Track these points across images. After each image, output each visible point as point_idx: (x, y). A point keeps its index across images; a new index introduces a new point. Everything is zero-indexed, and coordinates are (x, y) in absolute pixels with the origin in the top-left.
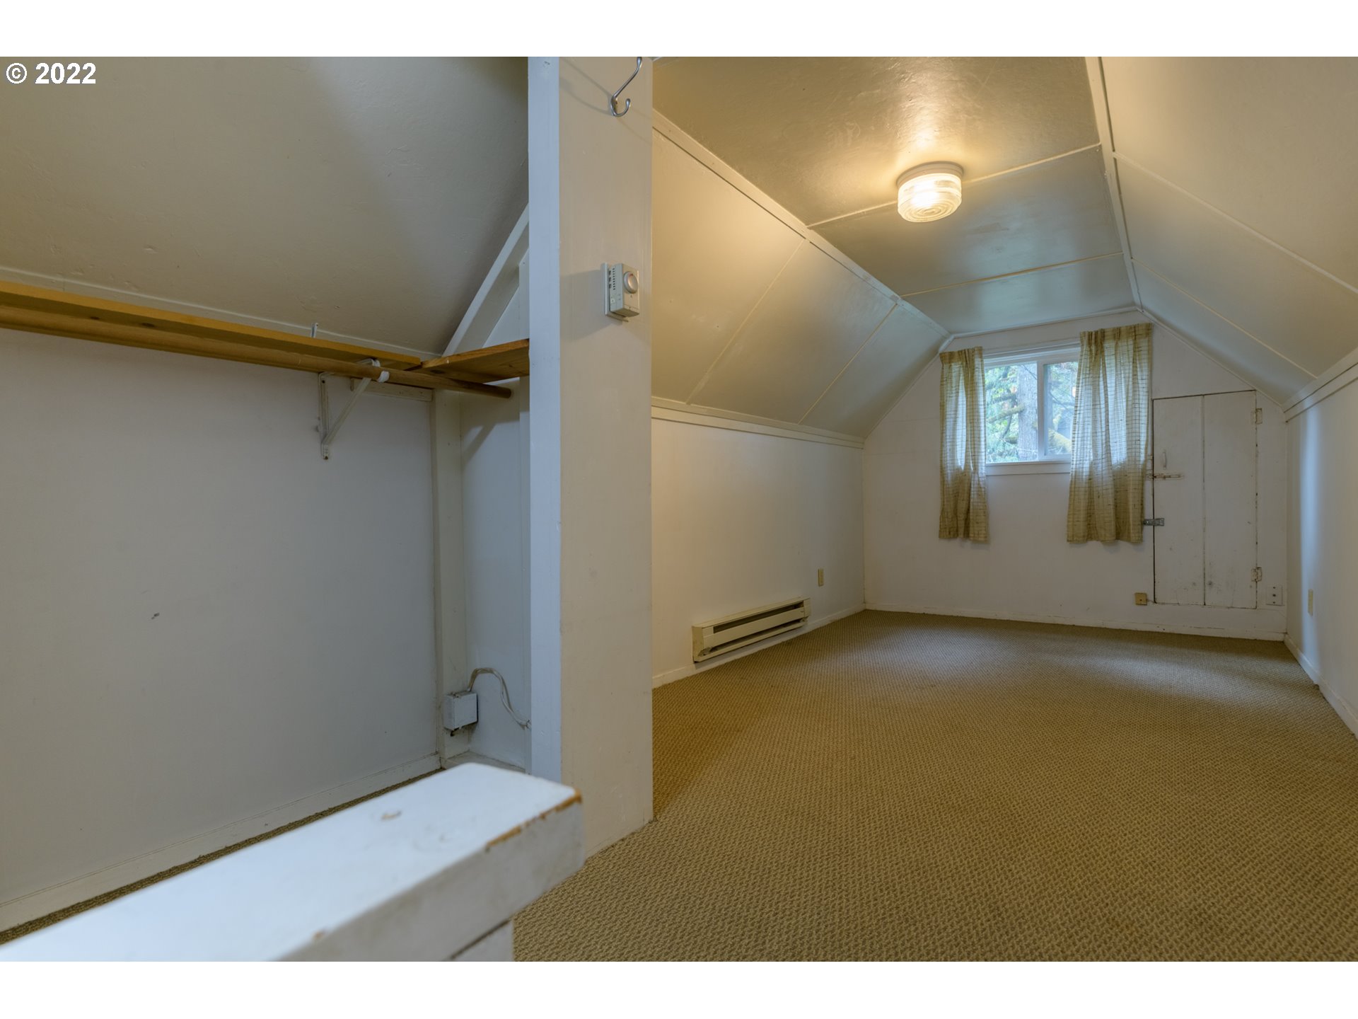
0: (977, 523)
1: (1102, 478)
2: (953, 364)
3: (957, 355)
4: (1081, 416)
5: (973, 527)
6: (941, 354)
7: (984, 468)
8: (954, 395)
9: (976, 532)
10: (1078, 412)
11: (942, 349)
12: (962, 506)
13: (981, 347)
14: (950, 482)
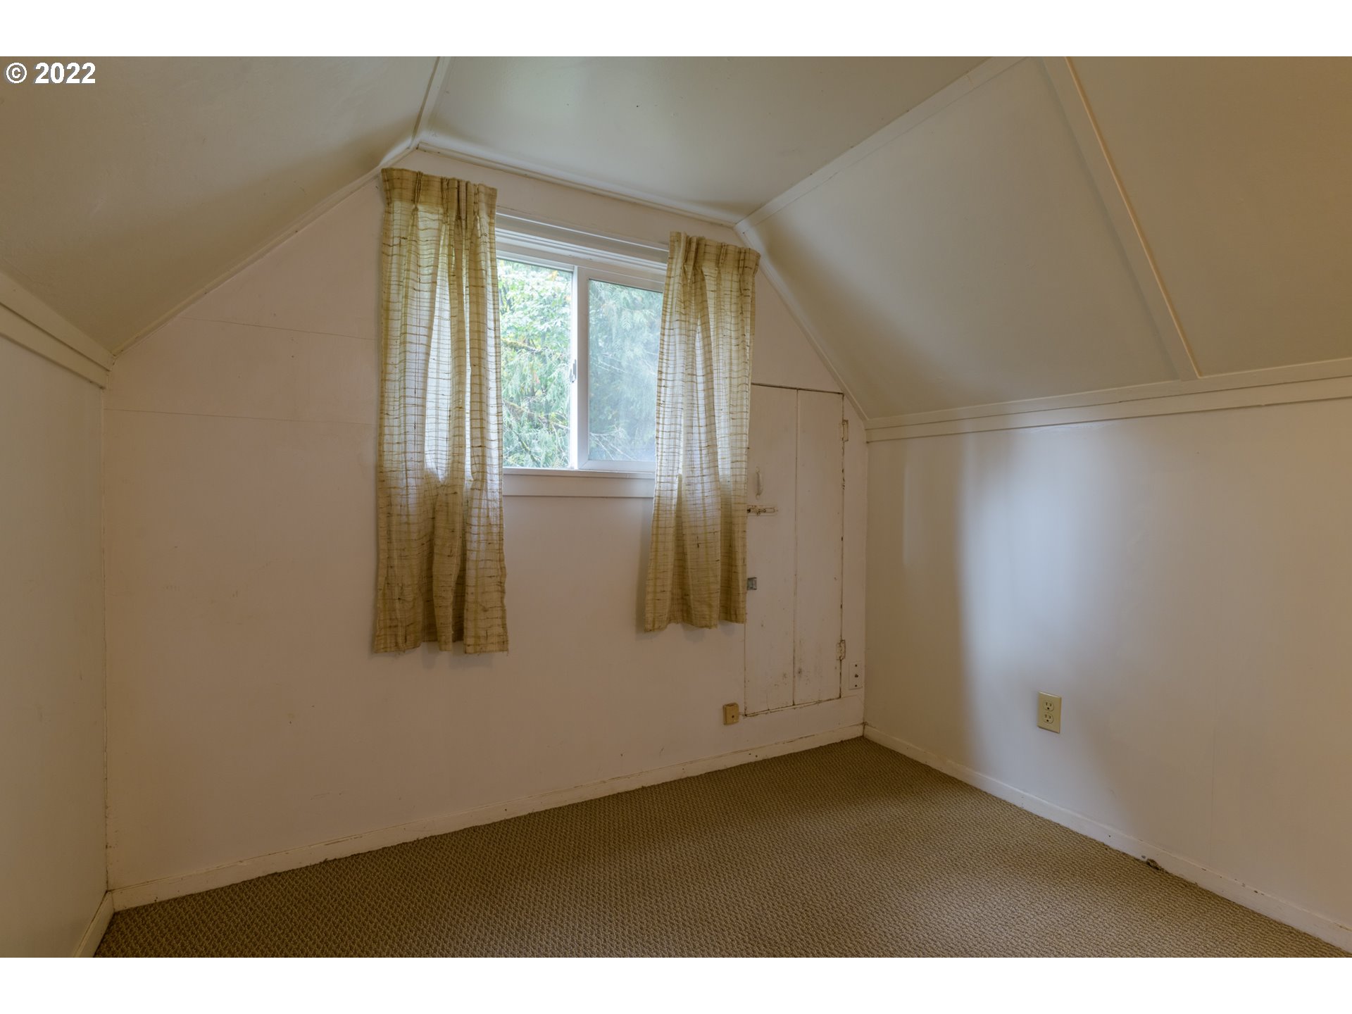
0: (485, 610)
1: (704, 512)
2: (420, 207)
3: (437, 185)
4: (669, 391)
5: (475, 619)
6: (384, 171)
7: (496, 478)
8: (426, 287)
9: (483, 633)
10: (663, 383)
11: (388, 160)
12: (446, 571)
13: (494, 190)
14: (413, 509)
